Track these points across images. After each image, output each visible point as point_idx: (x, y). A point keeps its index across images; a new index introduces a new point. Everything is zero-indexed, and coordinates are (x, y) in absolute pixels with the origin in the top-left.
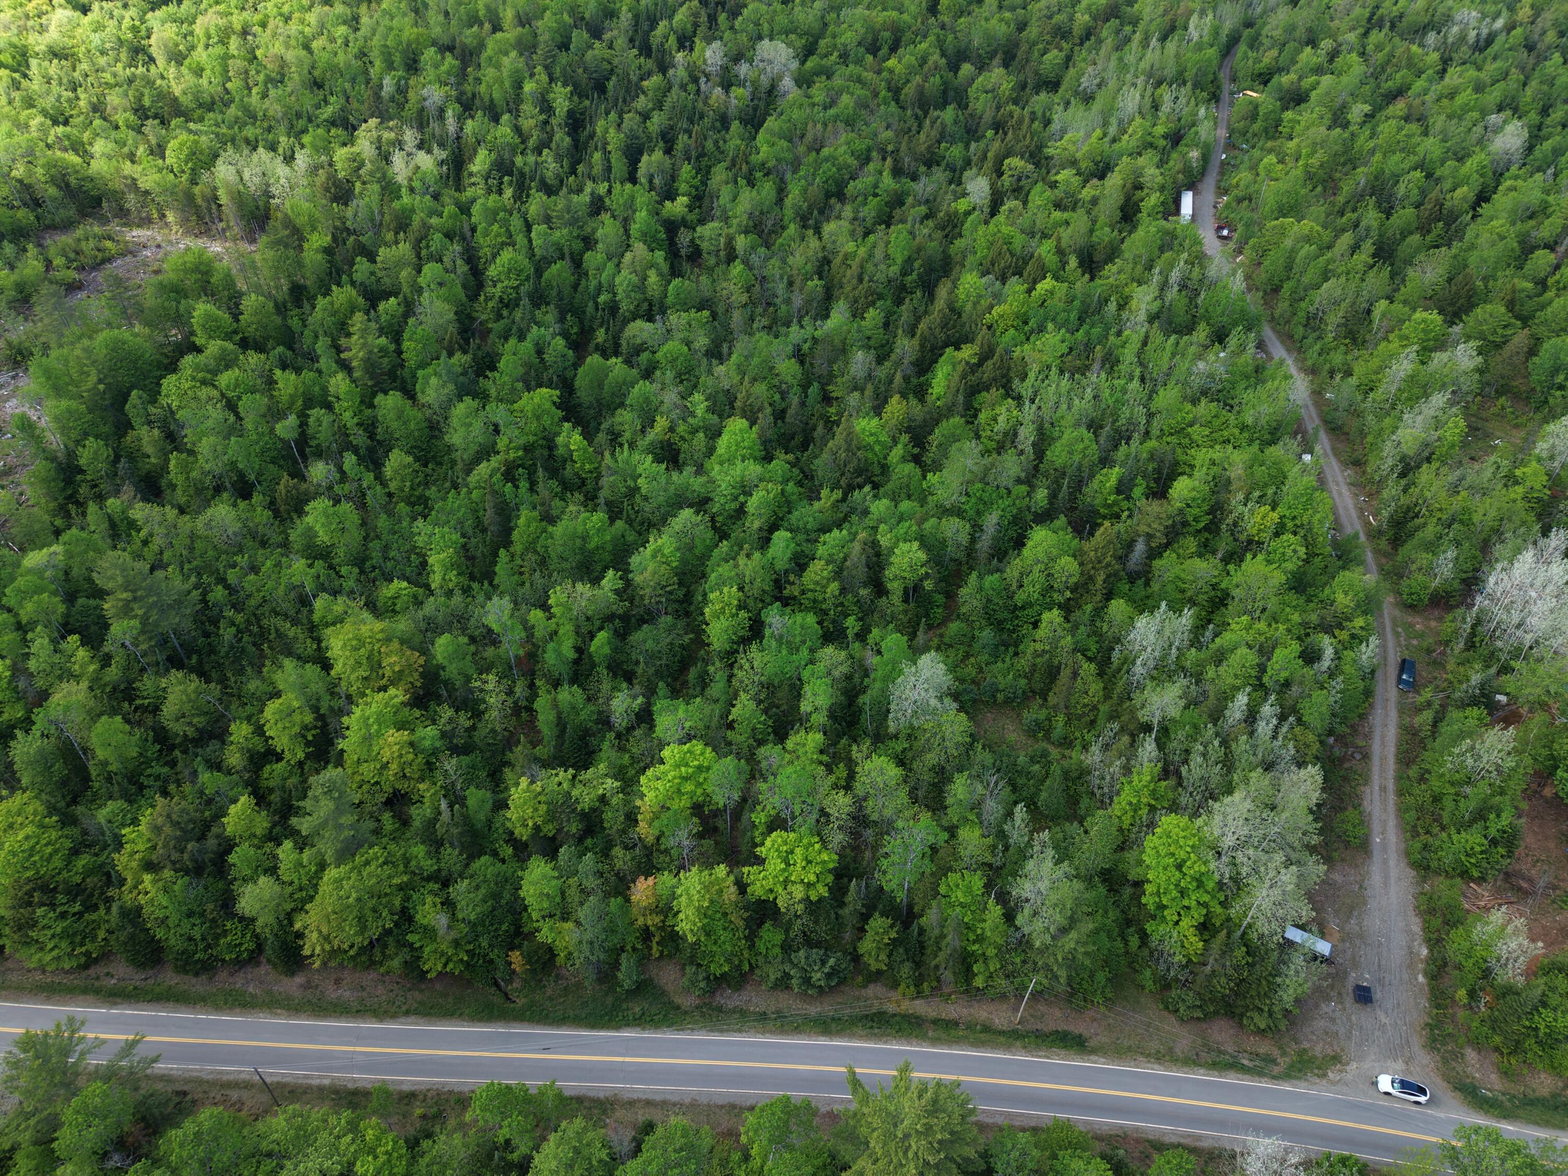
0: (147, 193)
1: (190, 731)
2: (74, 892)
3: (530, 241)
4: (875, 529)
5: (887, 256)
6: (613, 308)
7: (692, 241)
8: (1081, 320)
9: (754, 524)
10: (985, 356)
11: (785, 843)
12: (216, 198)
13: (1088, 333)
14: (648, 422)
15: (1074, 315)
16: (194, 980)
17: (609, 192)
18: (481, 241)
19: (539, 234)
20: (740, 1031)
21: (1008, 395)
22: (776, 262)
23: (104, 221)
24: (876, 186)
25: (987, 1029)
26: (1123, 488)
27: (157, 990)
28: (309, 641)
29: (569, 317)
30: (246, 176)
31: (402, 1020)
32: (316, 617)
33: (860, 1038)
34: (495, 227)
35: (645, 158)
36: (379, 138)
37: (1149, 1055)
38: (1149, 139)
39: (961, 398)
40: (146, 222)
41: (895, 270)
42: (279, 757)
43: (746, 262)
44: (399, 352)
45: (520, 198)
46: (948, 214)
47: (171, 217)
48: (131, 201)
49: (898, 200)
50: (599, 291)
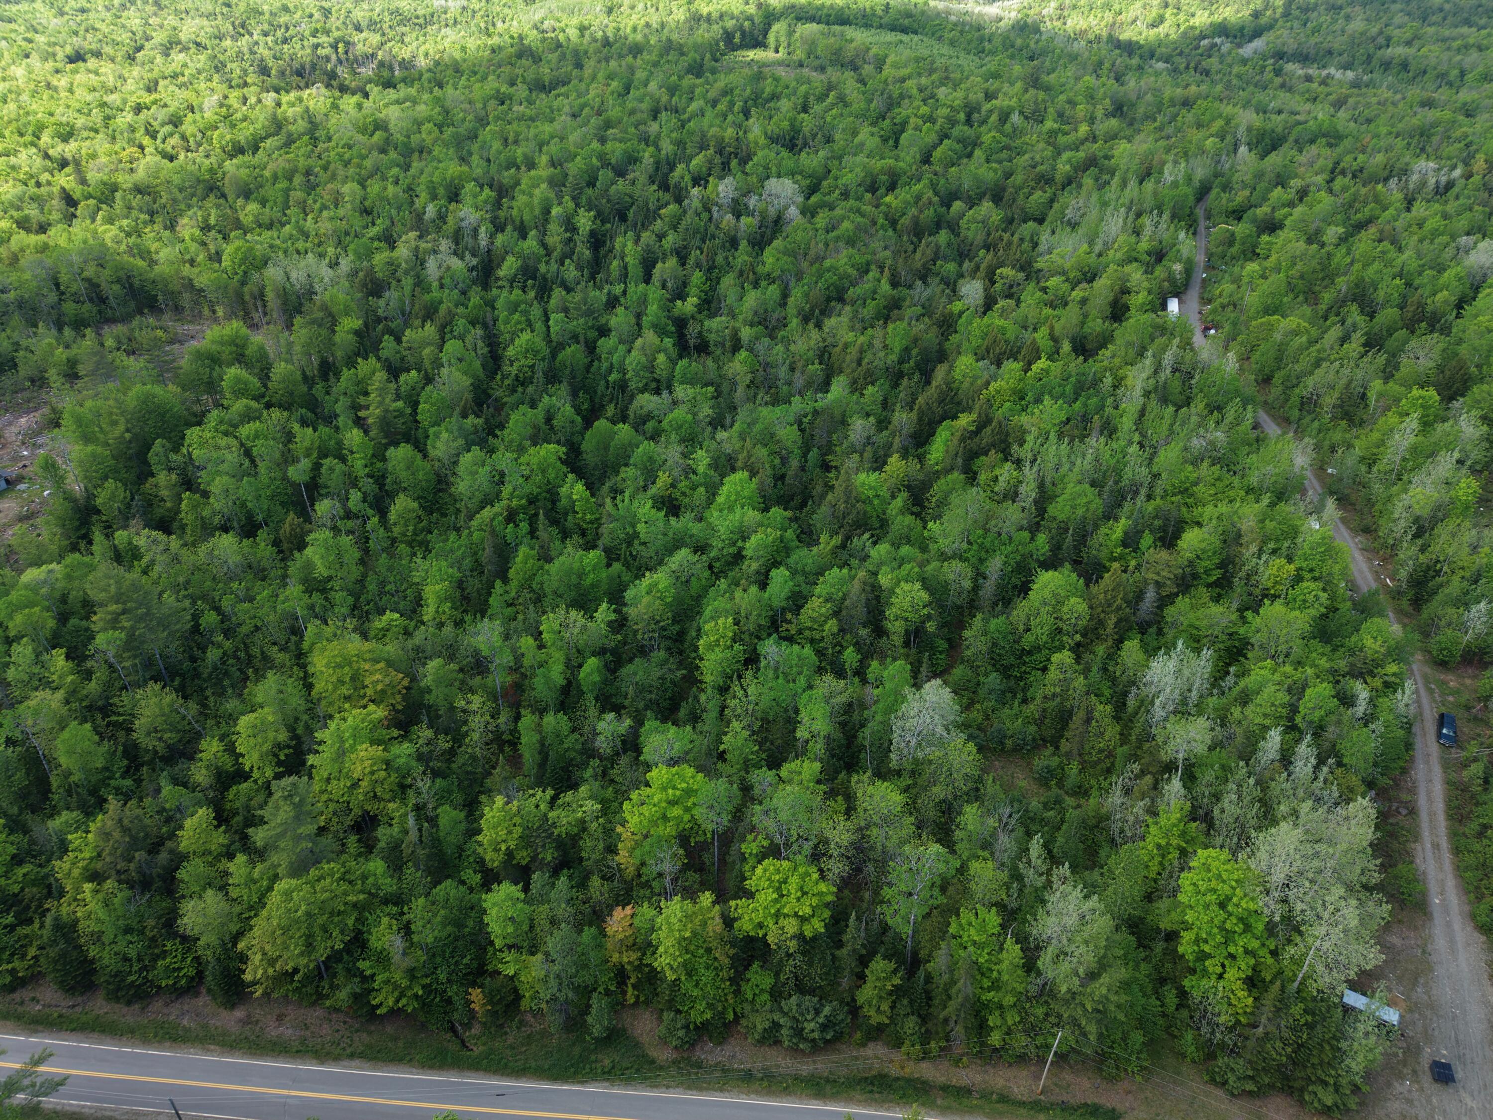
0: (202, 290)
1: (160, 747)
2: (10, 902)
3: (548, 327)
4: (875, 571)
5: (886, 347)
6: (623, 386)
7: (700, 333)
8: (1077, 393)
9: (751, 566)
10: (983, 423)
11: (778, 871)
12: (263, 295)
13: (1085, 405)
14: (650, 476)
15: (1069, 389)
16: (125, 1010)
17: (624, 293)
18: (502, 328)
19: (556, 321)
20: (722, 1090)
21: (1007, 459)
22: (779, 350)
23: (159, 314)
24: (875, 292)
25: (1004, 1099)
26: (1130, 541)
27: (84, 1018)
29: (580, 394)
30: (294, 274)
31: (345, 1063)
32: (305, 645)
33: (859, 1103)
34: (516, 316)
35: (659, 265)
36: (417, 248)
38: (1134, 254)
39: (960, 461)
40: (197, 318)
41: (893, 357)
42: (247, 777)
43: (751, 350)
44: (415, 414)
45: (541, 298)
46: (943, 315)
47: (220, 313)
49: (895, 304)
50: (610, 371)
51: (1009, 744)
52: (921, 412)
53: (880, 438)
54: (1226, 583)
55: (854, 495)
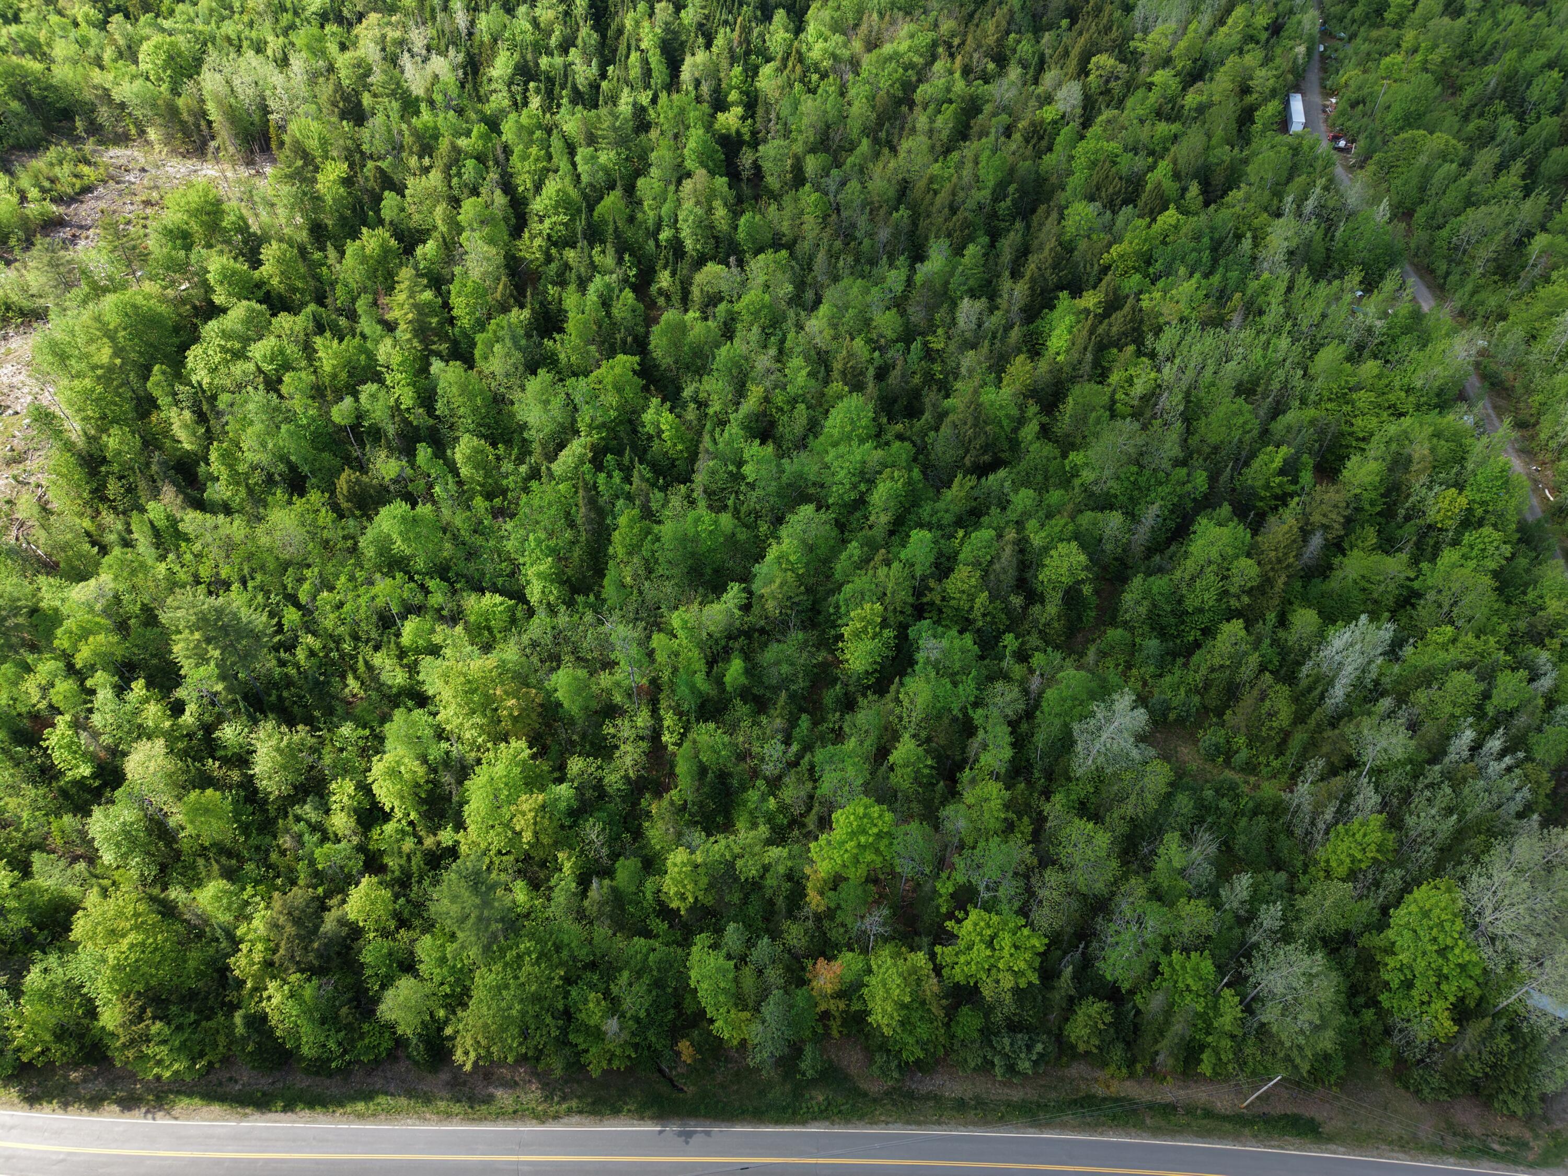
0: (122, 106)
1: (285, 790)
2: (190, 998)
3: (574, 165)
4: (1020, 524)
5: (977, 179)
6: (677, 246)
7: (755, 162)
8: (1215, 262)
9: (881, 519)
10: (1113, 305)
12: (204, 114)
13: (1225, 278)
14: (741, 391)
15: (1205, 255)
17: (654, 101)
18: (519, 165)
19: (584, 158)
20: (938, 1123)
21: (1139, 353)
22: (854, 185)
23: (75, 140)
24: (948, 90)
25: (1209, 1114)
26: (1290, 469)
27: (288, 1094)
28: (398, 669)
29: (627, 257)
30: (236, 82)
31: (566, 1120)
32: (406, 640)
34: (534, 150)
35: (688, 60)
36: (384, 37)
37: (1391, 1143)
38: (1251, 31)
39: (1089, 357)
40: (122, 139)
41: (984, 195)
42: (387, 817)
43: (817, 188)
44: (446, 306)
45: (550, 108)
46: (1033, 124)
47: (153, 134)
48: (104, 114)
49: (972, 108)
50: (658, 228)
51: (1172, 716)
52: (1033, 280)
53: (994, 321)
54: (1388, 513)
55: (983, 417)
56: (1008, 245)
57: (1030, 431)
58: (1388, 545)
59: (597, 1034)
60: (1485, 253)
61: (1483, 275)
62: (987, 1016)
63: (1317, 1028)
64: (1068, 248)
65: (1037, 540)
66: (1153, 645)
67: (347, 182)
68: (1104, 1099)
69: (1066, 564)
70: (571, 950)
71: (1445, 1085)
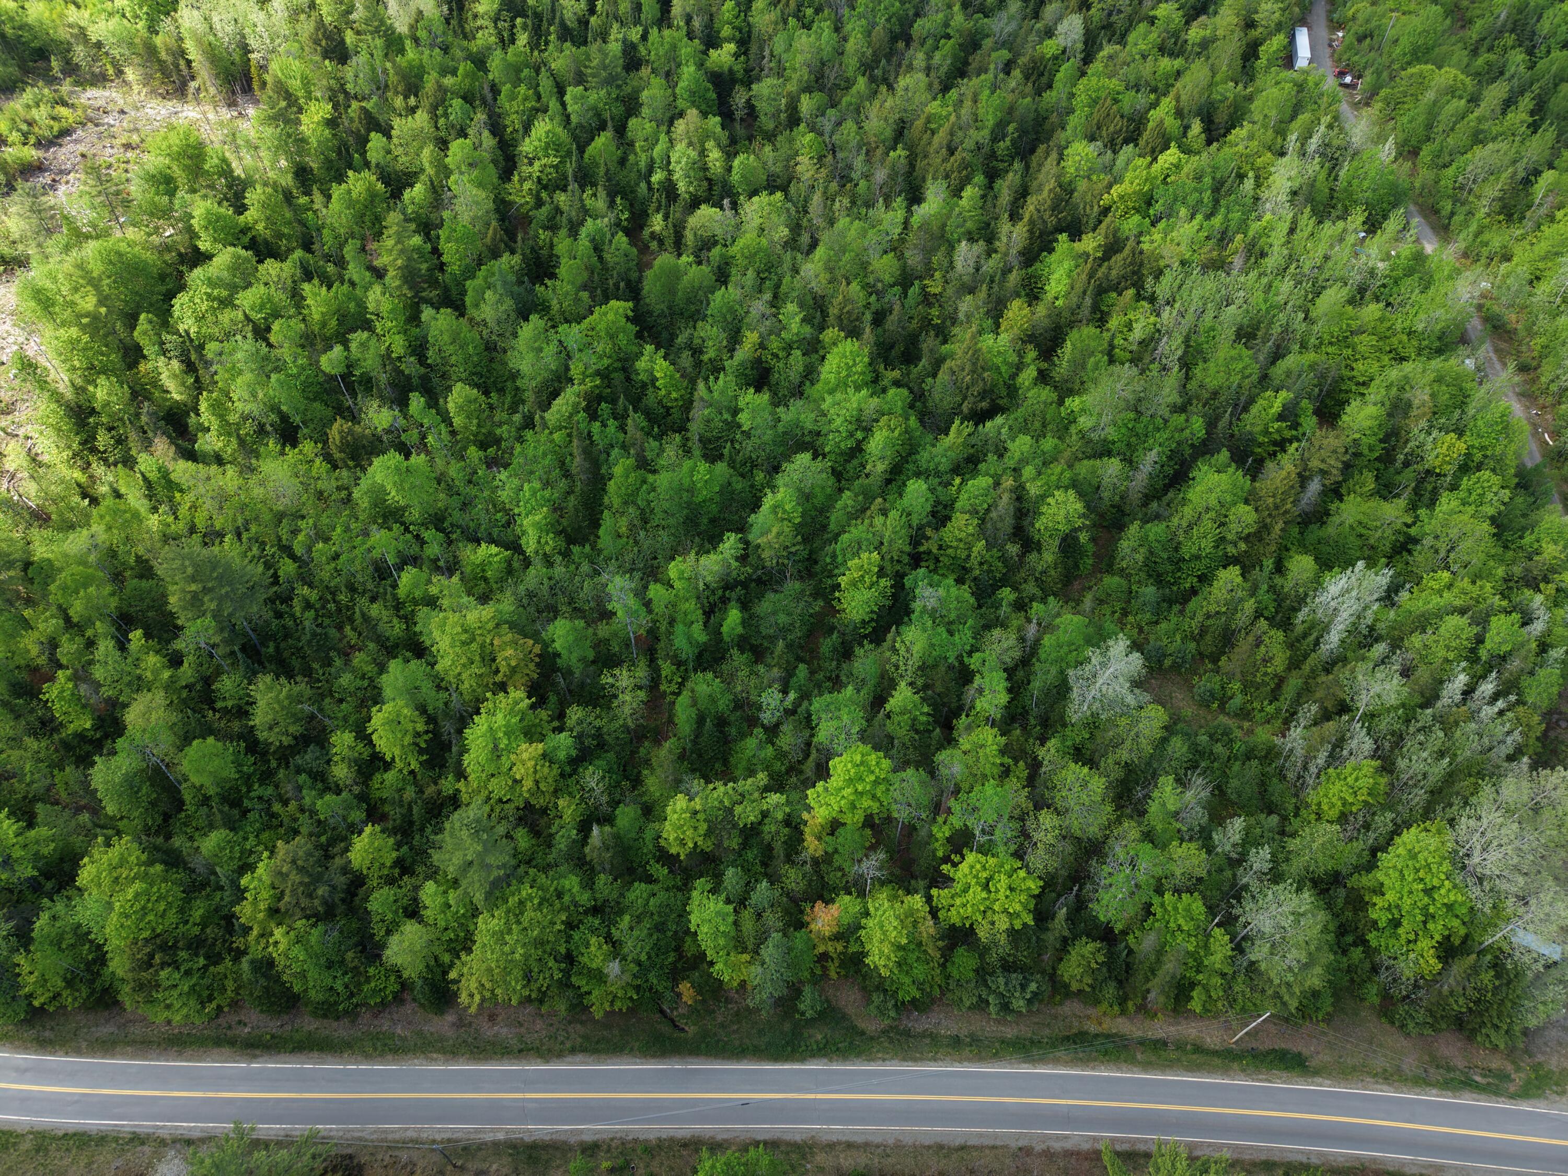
0: (99, 45)
1: (286, 741)
2: (196, 945)
3: (563, 105)
4: (1016, 471)
5: (975, 118)
6: (670, 189)
7: (749, 100)
8: (1216, 202)
9: (877, 466)
10: (1112, 248)
11: (984, 868)
12: (183, 53)
13: (1227, 219)
14: (735, 339)
15: (1207, 196)
16: (336, 1025)
17: (644, 37)
18: (507, 105)
19: (575, 98)
20: (935, 1059)
21: (1139, 297)
22: (849, 126)
23: (51, 81)
24: (946, 25)
25: (1199, 1049)
26: (1289, 415)
27: (297, 1037)
28: (395, 620)
29: (618, 200)
30: (215, 19)
31: (569, 1059)
32: (402, 592)
33: (1064, 1064)
34: (522, 89)
37: (1376, 1075)
39: (1088, 301)
40: (100, 80)
41: (983, 135)
42: (388, 766)
43: (812, 128)
44: (436, 252)
45: (537, 45)
46: (1033, 60)
47: (131, 74)
48: (80, 53)
49: (972, 44)
50: (650, 170)
51: (1167, 662)
52: (1032, 222)
53: (991, 265)
54: (1387, 458)
55: (981, 363)
56: (1005, 188)
57: (1028, 375)
58: (1386, 491)
59: (599, 977)
60: (1492, 191)
61: (1488, 215)
62: (982, 956)
63: (1306, 967)
64: (1067, 190)
65: (1033, 489)
66: (1149, 591)
67: (332, 123)
68: (1096, 1036)
69: (1062, 512)
70: (573, 896)
71: (1429, 1020)
